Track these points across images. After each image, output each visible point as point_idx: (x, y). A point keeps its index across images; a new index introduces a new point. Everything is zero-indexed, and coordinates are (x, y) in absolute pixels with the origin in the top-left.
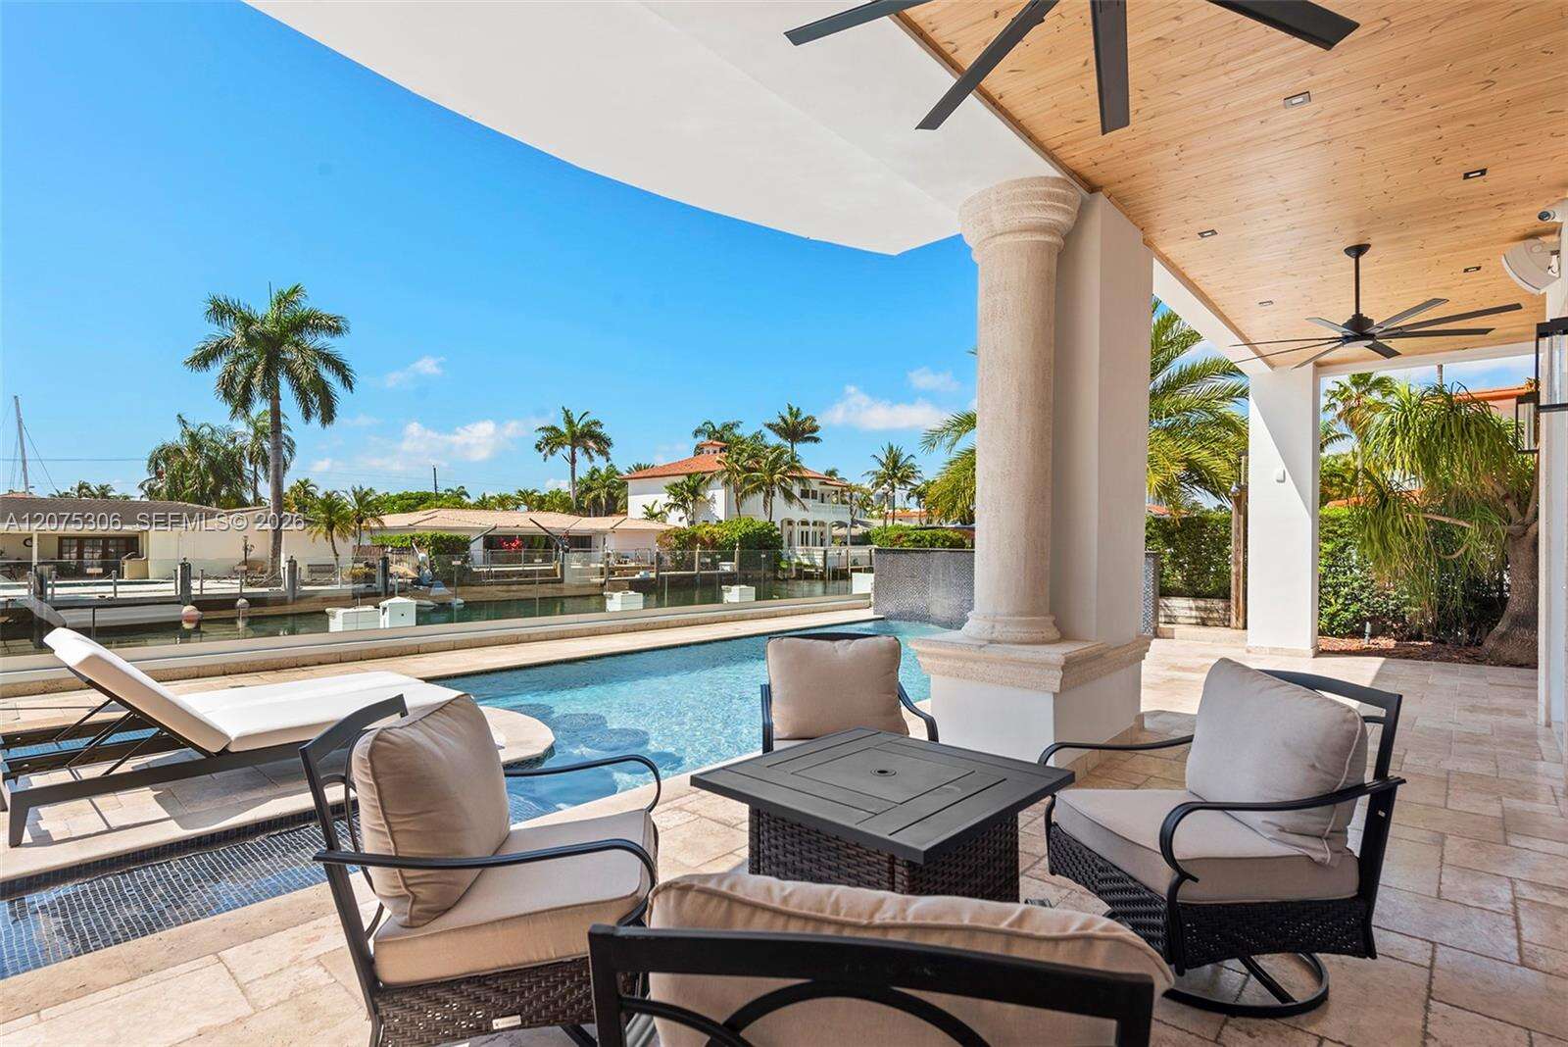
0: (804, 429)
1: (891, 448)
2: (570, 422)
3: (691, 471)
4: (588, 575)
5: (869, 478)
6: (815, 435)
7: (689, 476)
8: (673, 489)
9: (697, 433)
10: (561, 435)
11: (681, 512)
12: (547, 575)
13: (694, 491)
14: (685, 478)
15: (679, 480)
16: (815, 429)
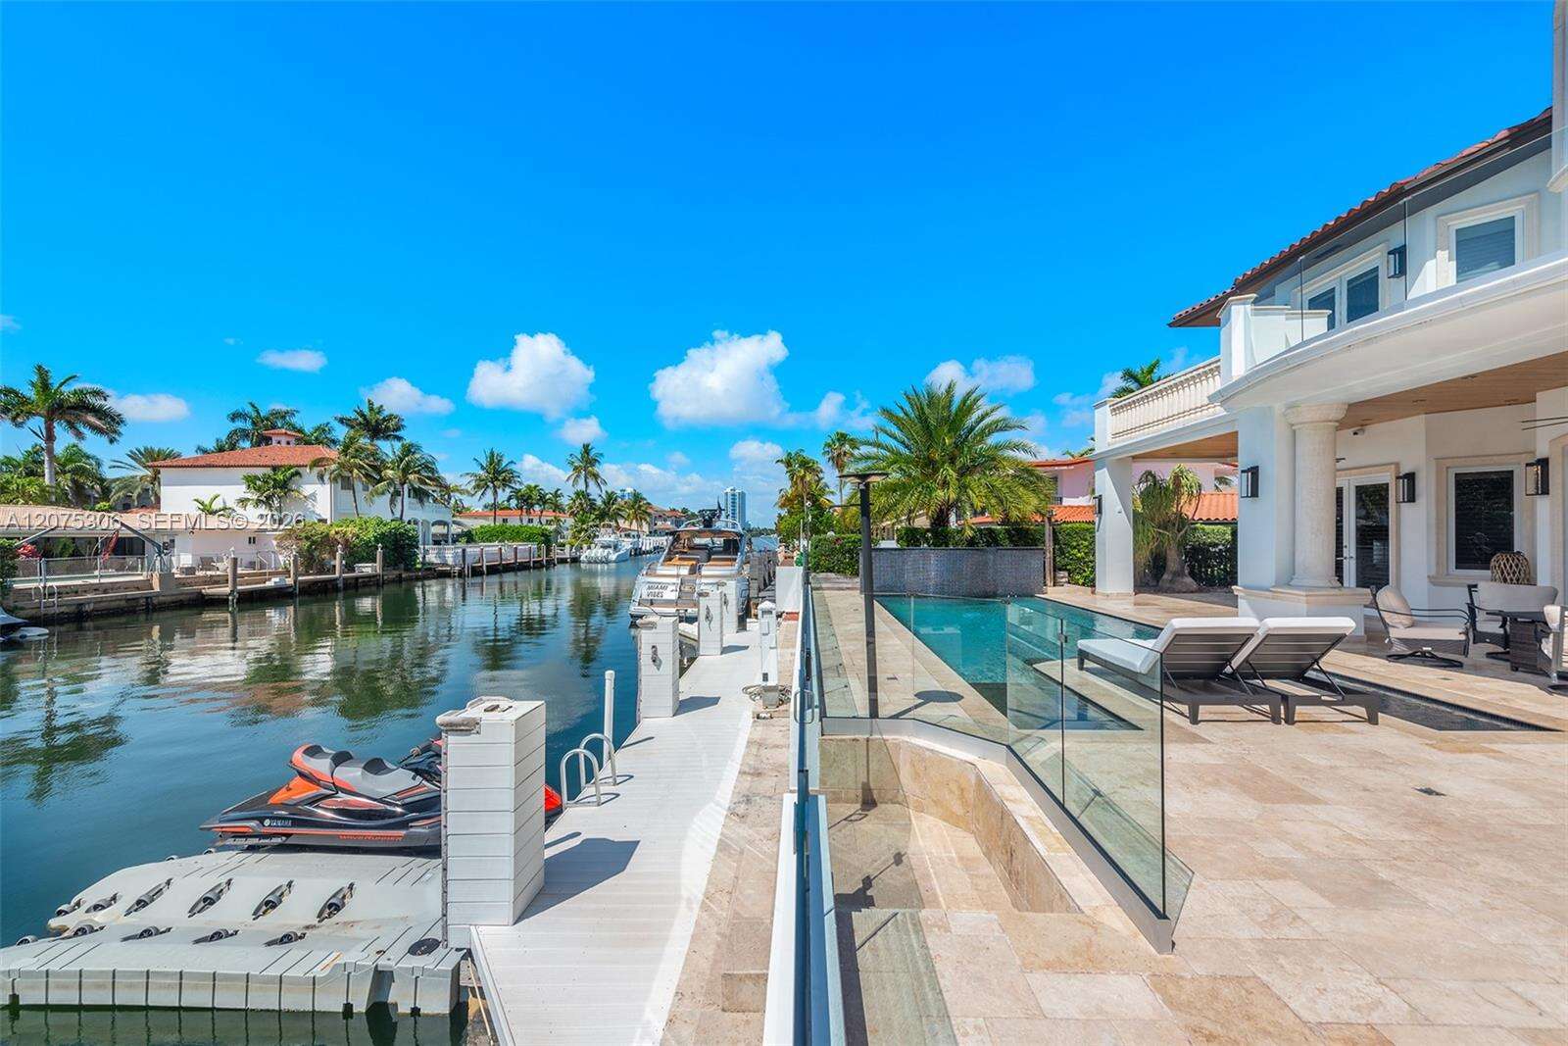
0: (387, 428)
1: (492, 454)
2: (44, 386)
3: (277, 463)
4: (196, 584)
5: (468, 478)
6: (398, 433)
7: (275, 468)
8: (251, 481)
9: (234, 417)
10: (24, 401)
11: (263, 510)
12: (138, 589)
13: (284, 486)
14: (268, 471)
15: (259, 472)
16: (398, 429)
